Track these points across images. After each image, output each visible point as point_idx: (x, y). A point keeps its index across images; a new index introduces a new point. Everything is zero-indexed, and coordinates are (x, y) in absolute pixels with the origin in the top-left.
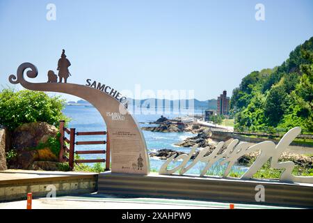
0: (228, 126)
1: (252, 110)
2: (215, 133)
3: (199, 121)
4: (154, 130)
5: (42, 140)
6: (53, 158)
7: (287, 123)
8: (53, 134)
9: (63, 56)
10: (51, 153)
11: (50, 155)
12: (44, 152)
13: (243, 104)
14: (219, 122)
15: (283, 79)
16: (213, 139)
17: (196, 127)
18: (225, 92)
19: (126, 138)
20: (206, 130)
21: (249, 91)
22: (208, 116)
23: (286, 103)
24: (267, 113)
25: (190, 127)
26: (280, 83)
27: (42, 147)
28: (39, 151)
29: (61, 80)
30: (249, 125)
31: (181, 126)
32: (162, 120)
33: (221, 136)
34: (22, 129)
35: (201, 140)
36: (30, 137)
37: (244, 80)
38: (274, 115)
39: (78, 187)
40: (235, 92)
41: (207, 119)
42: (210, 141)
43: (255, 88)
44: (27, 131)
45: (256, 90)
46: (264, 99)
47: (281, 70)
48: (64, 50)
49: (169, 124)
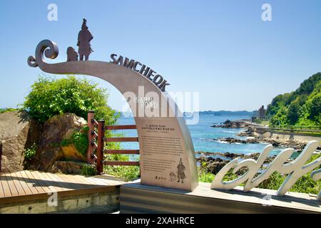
0: (266, 125)
1: (280, 116)
2: (258, 129)
3: (248, 122)
4: (223, 127)
5: (67, 134)
6: (79, 157)
7: (301, 123)
8: (79, 127)
9: (84, 27)
10: (77, 152)
11: (76, 154)
12: (69, 150)
13: (273, 113)
14: (260, 123)
15: (298, 98)
16: (257, 132)
17: (247, 125)
18: (263, 107)
19: (160, 134)
20: (252, 127)
21: (277, 106)
22: (253, 119)
23: (300, 112)
24: (288, 118)
25: (243, 126)
26: (297, 100)
27: (67, 143)
28: (64, 148)
29: (81, 59)
30: (278, 124)
31: (238, 125)
32: (228, 122)
33: (262, 131)
34: (51, 122)
35: (250, 133)
36: (57, 131)
37: (274, 99)
38: (293, 118)
39: (92, 203)
40: (269, 107)
41: (253, 121)
42: (255, 133)
43: (280, 104)
44: (55, 124)
45: (281, 105)
46: (287, 110)
47: (295, 94)
48: (85, 20)
49: (232, 124)
